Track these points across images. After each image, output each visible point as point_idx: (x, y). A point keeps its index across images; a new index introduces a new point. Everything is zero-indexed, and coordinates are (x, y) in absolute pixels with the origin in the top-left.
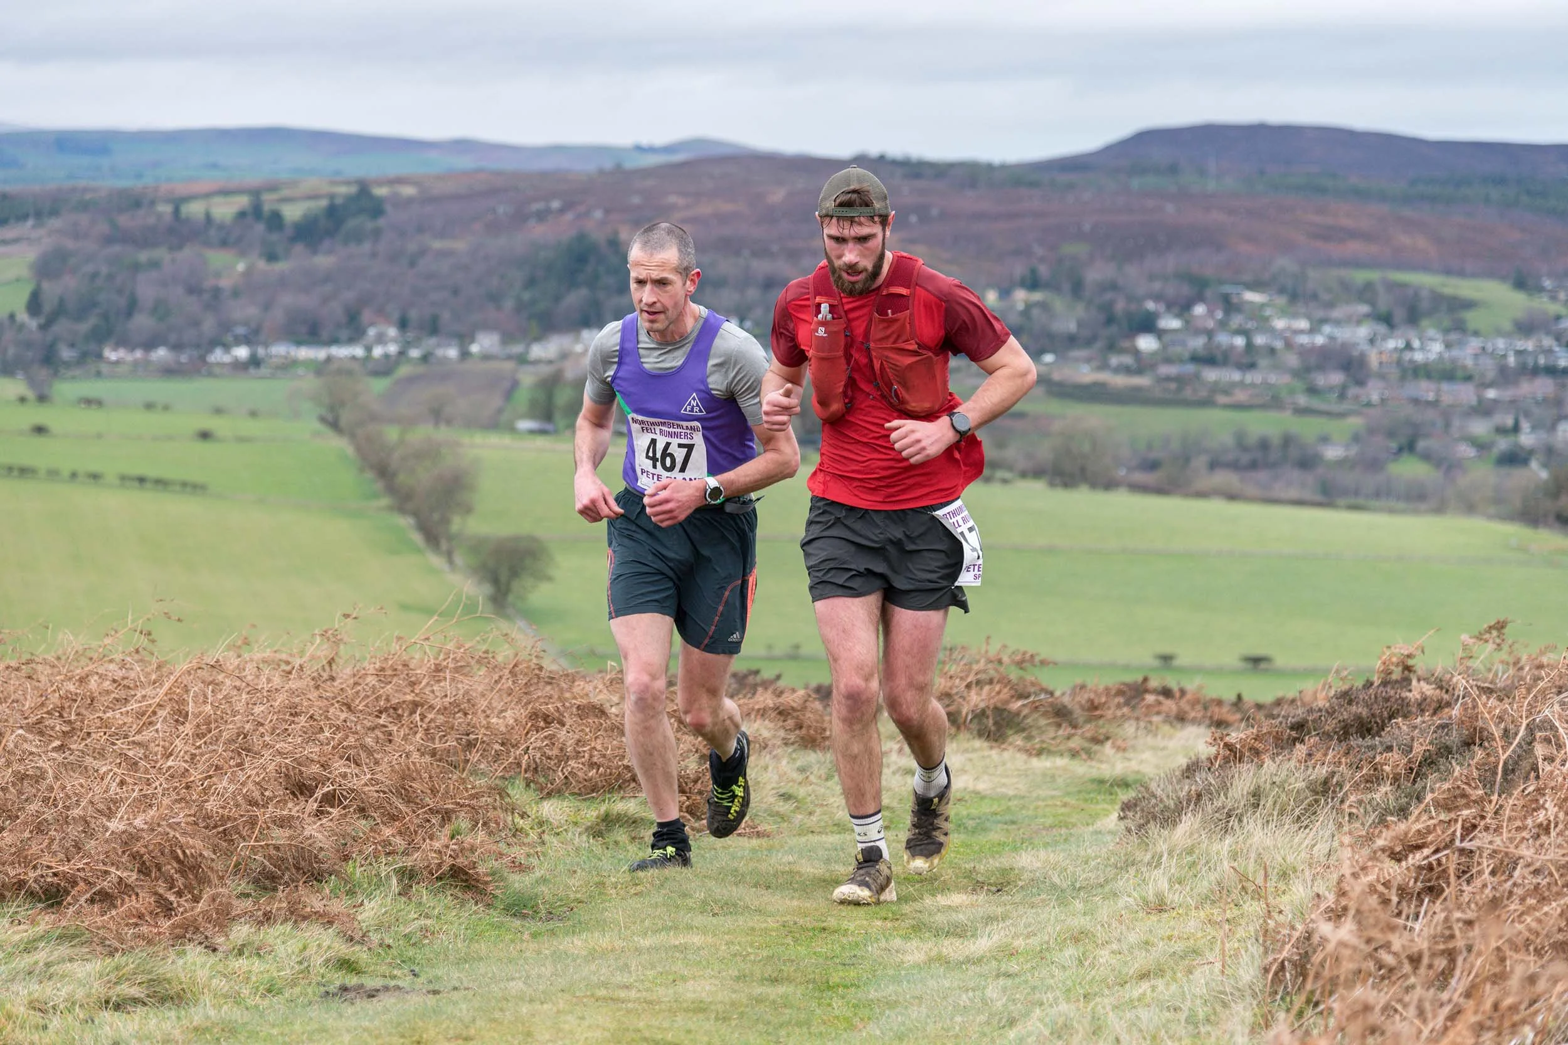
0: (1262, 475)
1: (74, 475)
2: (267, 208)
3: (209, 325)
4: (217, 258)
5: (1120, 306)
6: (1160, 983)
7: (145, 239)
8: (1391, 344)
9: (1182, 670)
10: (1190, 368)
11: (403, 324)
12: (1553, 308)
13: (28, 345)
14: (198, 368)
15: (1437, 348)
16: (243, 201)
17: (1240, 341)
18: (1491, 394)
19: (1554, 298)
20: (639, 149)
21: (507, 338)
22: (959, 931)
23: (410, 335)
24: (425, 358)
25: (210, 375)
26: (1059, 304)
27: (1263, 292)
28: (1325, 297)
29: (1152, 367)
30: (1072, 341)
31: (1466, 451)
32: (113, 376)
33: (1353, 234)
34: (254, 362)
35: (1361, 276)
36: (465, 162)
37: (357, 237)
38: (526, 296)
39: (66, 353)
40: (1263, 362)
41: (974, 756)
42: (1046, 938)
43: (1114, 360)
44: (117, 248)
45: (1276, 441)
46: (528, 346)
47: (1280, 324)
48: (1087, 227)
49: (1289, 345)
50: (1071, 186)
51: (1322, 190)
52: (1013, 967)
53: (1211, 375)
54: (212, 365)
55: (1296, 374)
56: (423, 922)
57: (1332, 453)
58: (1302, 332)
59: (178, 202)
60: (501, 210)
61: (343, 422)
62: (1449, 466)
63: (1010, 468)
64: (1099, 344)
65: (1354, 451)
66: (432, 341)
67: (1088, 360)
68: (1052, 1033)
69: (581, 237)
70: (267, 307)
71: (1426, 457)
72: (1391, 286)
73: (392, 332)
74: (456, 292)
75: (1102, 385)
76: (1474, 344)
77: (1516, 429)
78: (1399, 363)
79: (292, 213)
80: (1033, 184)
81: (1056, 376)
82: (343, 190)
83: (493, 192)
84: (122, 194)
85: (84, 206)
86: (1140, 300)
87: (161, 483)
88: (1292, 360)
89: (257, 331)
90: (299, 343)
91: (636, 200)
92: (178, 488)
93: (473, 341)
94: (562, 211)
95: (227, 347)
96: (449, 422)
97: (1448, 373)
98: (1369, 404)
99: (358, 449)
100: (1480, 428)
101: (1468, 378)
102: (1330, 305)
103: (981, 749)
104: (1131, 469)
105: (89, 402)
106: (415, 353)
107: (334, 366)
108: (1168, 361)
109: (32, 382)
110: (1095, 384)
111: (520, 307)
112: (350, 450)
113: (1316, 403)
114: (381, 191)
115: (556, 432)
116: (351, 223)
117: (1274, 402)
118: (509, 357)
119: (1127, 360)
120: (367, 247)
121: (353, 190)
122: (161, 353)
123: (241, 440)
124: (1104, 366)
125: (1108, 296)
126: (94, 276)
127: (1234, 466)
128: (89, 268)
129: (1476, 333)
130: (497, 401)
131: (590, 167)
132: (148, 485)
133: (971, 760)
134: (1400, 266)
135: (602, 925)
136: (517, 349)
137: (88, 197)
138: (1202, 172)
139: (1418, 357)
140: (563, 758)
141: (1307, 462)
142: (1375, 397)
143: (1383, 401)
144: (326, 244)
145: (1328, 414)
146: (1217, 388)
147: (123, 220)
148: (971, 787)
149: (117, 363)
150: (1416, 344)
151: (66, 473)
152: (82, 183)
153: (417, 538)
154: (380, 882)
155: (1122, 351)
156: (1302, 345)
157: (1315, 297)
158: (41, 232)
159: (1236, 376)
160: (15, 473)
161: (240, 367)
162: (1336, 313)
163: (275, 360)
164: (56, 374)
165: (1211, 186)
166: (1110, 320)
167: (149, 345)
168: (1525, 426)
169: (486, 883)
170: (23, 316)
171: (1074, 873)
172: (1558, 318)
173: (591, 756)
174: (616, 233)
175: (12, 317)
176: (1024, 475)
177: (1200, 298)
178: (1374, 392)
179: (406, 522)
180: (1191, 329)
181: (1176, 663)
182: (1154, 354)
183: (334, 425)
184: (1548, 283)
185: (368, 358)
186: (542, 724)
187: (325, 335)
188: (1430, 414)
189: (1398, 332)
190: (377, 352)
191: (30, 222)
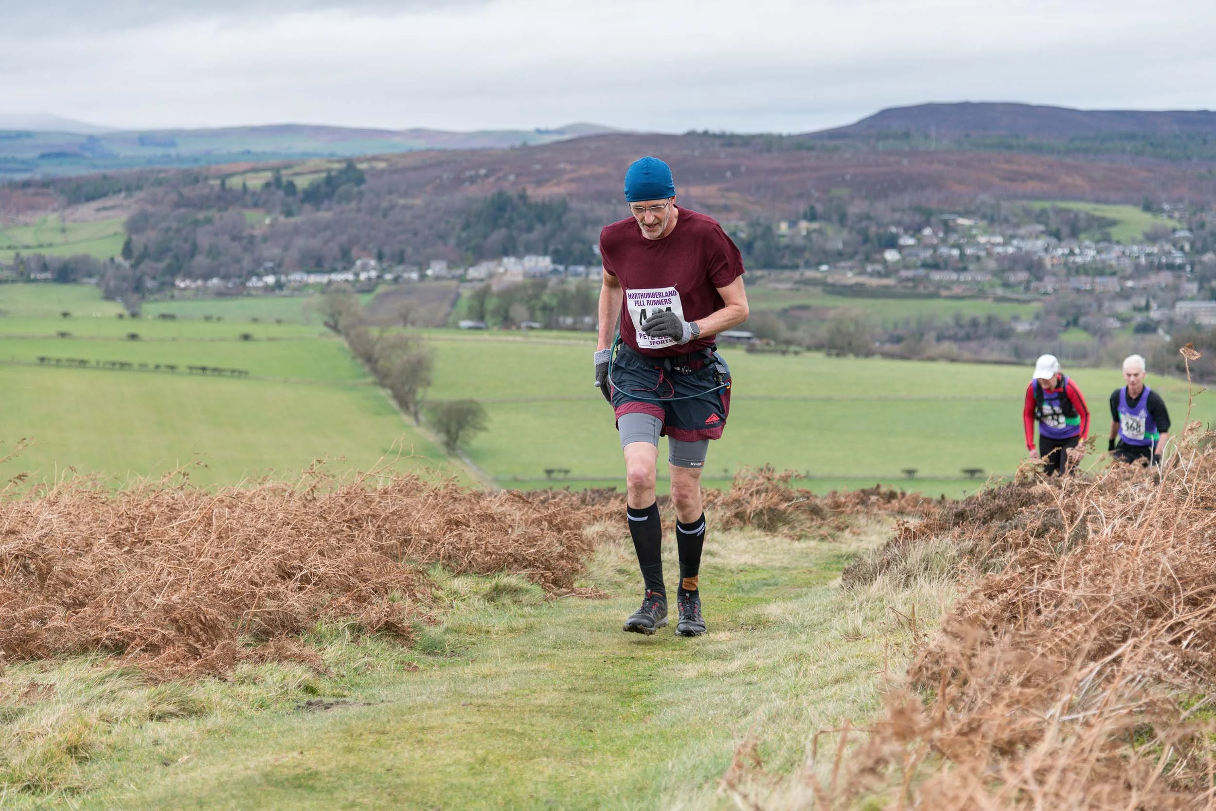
0: (974, 344)
1: (157, 367)
2: (284, 180)
3: (247, 262)
4: (252, 216)
5: (873, 230)
6: (846, 685)
7: (203, 203)
8: (1060, 251)
9: (922, 480)
10: (922, 272)
11: (380, 257)
12: (1171, 224)
13: (124, 279)
14: (241, 291)
15: (1091, 253)
16: (268, 176)
17: (955, 252)
18: (1130, 284)
19: (1171, 217)
20: (539, 131)
21: (451, 265)
22: (721, 656)
23: (385, 265)
24: (396, 280)
25: (249, 295)
26: (830, 230)
27: (969, 218)
28: (1014, 220)
29: (896, 271)
30: (840, 255)
31: (1113, 323)
32: (182, 299)
33: (1031, 177)
34: (279, 286)
35: (1038, 205)
36: (420, 144)
37: (347, 198)
38: (464, 235)
39: (150, 284)
40: (972, 267)
41: (753, 541)
42: (777, 659)
43: (869, 268)
44: (183, 210)
45: (982, 320)
46: (466, 270)
47: (983, 240)
48: (848, 177)
49: (989, 254)
50: (836, 149)
51: (1009, 147)
52: (754, 678)
53: (936, 276)
54: (250, 288)
55: (995, 274)
56: (366, 659)
57: (1021, 327)
58: (998, 245)
59: (224, 177)
60: (445, 176)
61: (340, 326)
62: (1101, 334)
63: (800, 345)
64: (858, 257)
65: (1037, 324)
66: (401, 268)
67: (851, 268)
68: (769, 720)
69: (501, 193)
70: (286, 248)
71: (1086, 328)
72: (1059, 212)
73: (373, 263)
74: (416, 234)
75: (862, 285)
76: (1117, 250)
77: (1147, 307)
78: (1066, 264)
79: (302, 183)
80: (811, 148)
81: (830, 280)
82: (336, 166)
83: (440, 164)
84: (187, 174)
85: (159, 183)
86: (887, 226)
87: (217, 371)
88: (992, 264)
89: (280, 265)
90: (309, 272)
91: (538, 167)
92: (229, 373)
93: (428, 268)
94: (486, 176)
95: (260, 276)
96: (413, 323)
97: (1100, 271)
98: (1045, 294)
99: (351, 344)
100: (1122, 307)
101: (1114, 274)
102: (1017, 226)
103: (759, 536)
104: (882, 343)
105: (164, 317)
106: (388, 277)
107: (333, 287)
108: (907, 267)
109: (127, 305)
110: (857, 284)
111: (459, 244)
112: (346, 345)
113: (1009, 294)
114: (363, 166)
115: (487, 328)
116: (342, 189)
117: (981, 294)
118: (453, 278)
119: (879, 267)
120: (353, 205)
121: (343, 165)
122: (215, 281)
123: (270, 339)
124: (863, 272)
125: (864, 224)
126: (168, 229)
127: (954, 338)
128: (164, 225)
129: (1118, 243)
130: (445, 308)
131: (506, 145)
132: (208, 372)
133: (752, 544)
134: (1064, 198)
135: (485, 659)
136: (459, 272)
137: (162, 175)
138: (927, 137)
139: (1079, 259)
140: (467, 550)
141: (1004, 334)
142: (1050, 289)
143: (1055, 290)
144: (326, 203)
145: (1018, 301)
146: (940, 285)
147: (186, 191)
148: (750, 562)
149: (185, 289)
150: (1077, 251)
151: (152, 366)
152: (158, 167)
153: (394, 404)
154: (338, 635)
155: (874, 262)
156: (998, 253)
157: (1006, 220)
158: (131, 201)
159: (954, 276)
160: (117, 366)
161: (269, 290)
162: (1022, 231)
163: (293, 284)
164: (143, 298)
165: (933, 146)
166: (866, 240)
167: (207, 277)
168: (1154, 305)
169: (409, 633)
170: (119, 259)
171: (803, 616)
172: (1174, 230)
173: (486, 548)
174: (524, 190)
175: (112, 260)
176: (809, 348)
177: (928, 224)
178: (1049, 284)
179: (385, 393)
180: (921, 243)
181: (917, 475)
182: (897, 262)
183: (335, 328)
184: (1166, 207)
185: (357, 280)
186: (455, 527)
187: (327, 265)
188: (1087, 299)
189: (1063, 244)
190: (363, 276)
191: (123, 194)
